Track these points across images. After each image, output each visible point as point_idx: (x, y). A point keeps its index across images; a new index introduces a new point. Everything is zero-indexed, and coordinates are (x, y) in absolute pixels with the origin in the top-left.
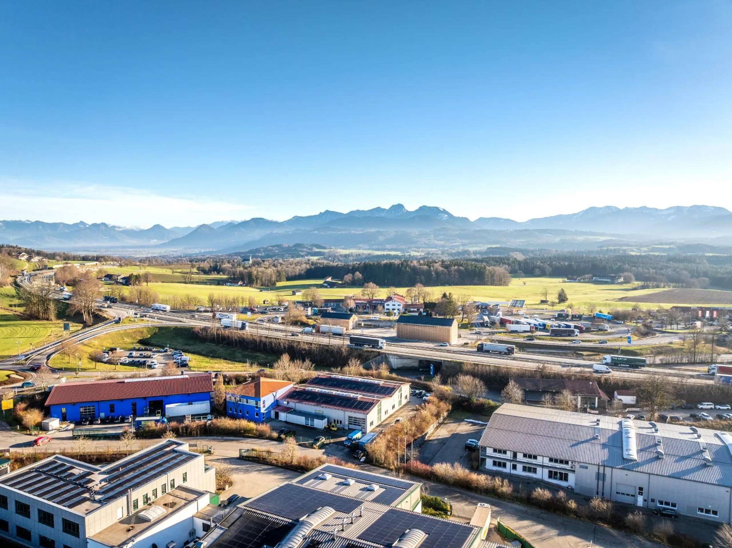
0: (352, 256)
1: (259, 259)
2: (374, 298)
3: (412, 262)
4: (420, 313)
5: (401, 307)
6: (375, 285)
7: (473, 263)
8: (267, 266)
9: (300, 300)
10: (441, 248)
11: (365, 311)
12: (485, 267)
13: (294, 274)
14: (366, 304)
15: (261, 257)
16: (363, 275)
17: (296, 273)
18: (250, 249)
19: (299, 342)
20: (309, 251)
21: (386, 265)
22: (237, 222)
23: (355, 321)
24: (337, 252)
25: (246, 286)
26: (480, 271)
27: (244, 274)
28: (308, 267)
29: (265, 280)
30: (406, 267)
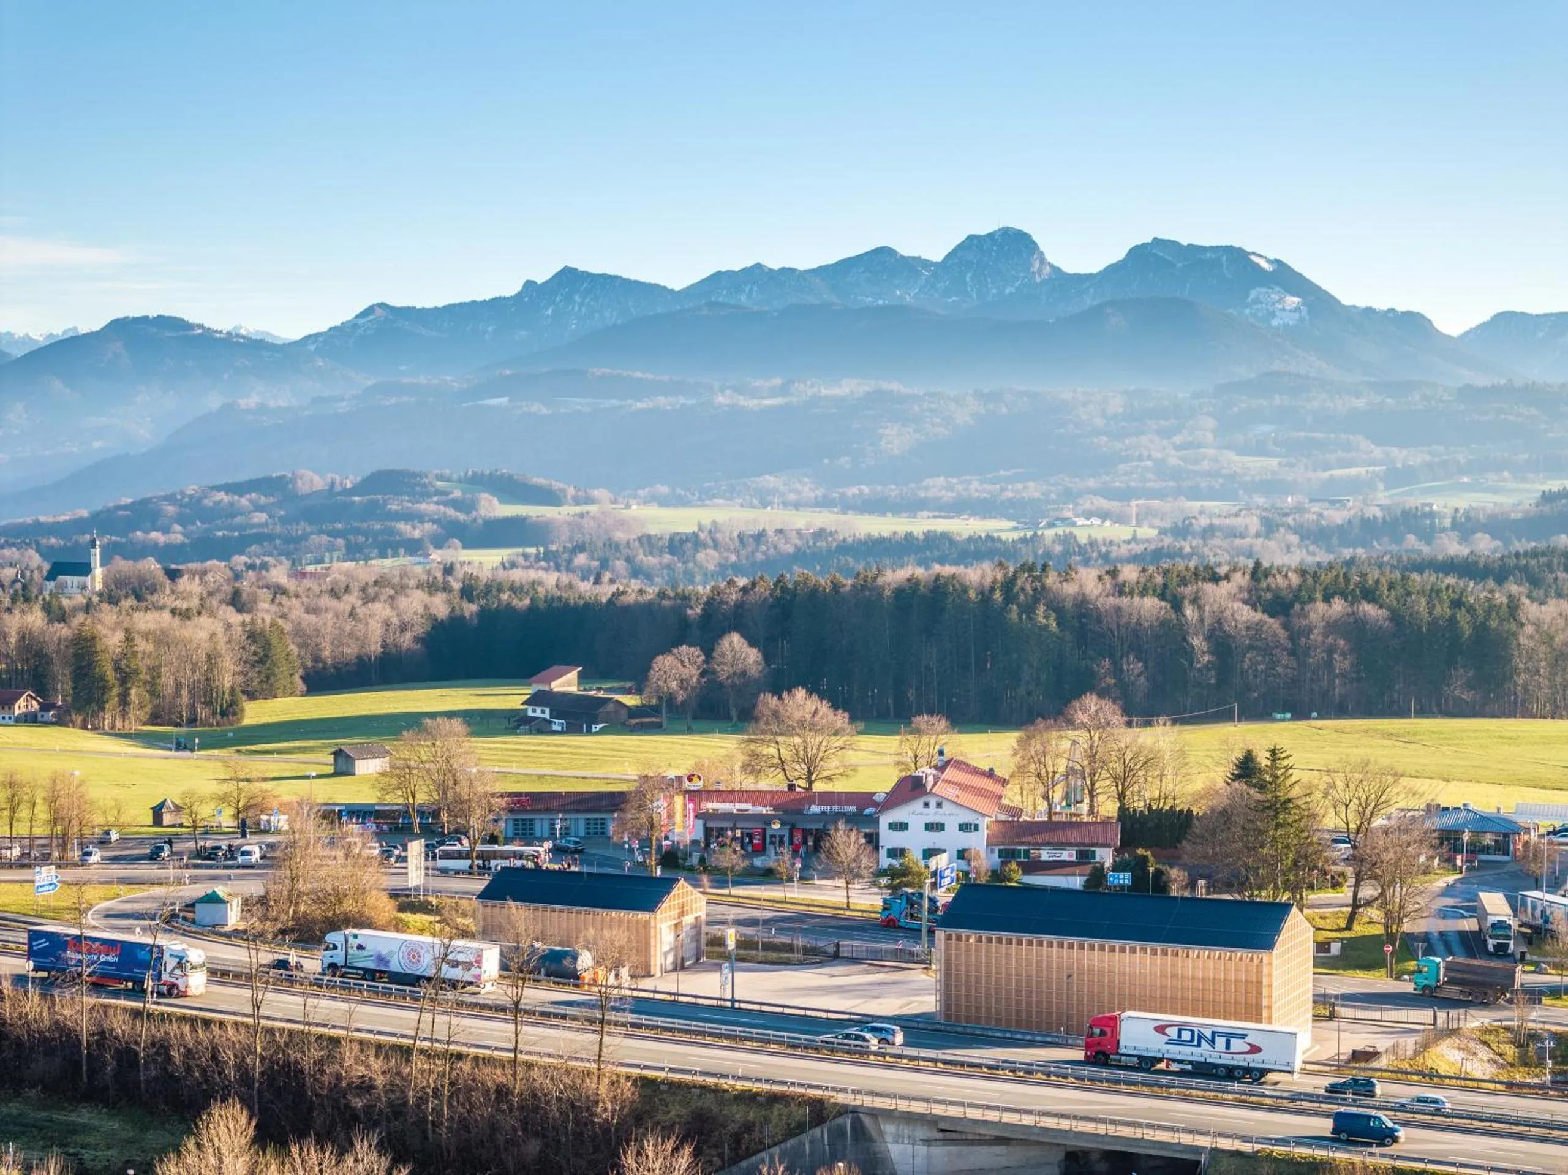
0: (716, 545)
1: (152, 566)
2: (819, 787)
3: (1066, 575)
4: (1097, 876)
5: (977, 842)
6: (824, 708)
7: (1451, 580)
8: (195, 602)
9: (366, 796)
10: (1260, 500)
11: (758, 862)
12: (1513, 606)
13: (351, 651)
14: (767, 820)
15: (164, 553)
16: (767, 658)
17: (363, 642)
18: (98, 506)
19: (335, 1041)
20: (451, 512)
21: (907, 593)
22: (27, 339)
23: (689, 919)
24: (622, 523)
25: (61, 721)
26: (1481, 630)
27: (50, 650)
28: (440, 606)
29: (178, 687)
30: (1029, 609)
